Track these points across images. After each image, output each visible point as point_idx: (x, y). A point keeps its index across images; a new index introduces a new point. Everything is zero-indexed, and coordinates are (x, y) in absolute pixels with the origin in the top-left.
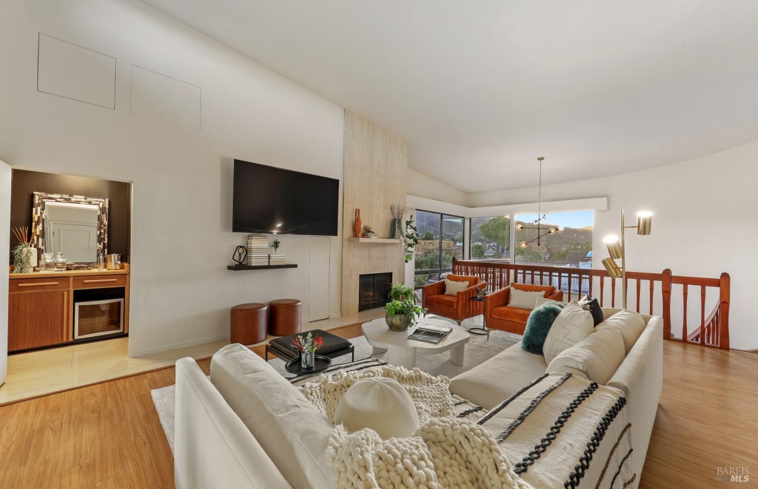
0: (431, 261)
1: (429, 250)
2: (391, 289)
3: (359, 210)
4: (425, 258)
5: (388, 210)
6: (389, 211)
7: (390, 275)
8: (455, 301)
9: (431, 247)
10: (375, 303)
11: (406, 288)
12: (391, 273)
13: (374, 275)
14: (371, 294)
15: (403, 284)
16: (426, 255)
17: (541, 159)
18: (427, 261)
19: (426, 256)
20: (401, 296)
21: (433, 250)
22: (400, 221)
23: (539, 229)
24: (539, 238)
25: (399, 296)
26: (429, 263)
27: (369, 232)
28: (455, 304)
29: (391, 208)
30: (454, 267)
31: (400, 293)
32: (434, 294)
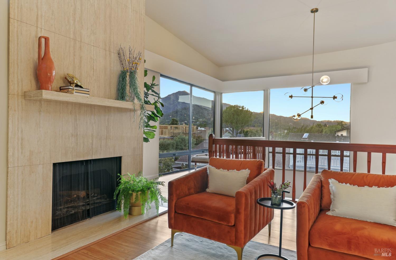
0: (177, 143)
1: (175, 133)
2: (118, 183)
3: (47, 39)
4: (172, 141)
5: (112, 54)
6: (114, 56)
7: (118, 160)
8: (232, 208)
9: (176, 131)
10: (88, 210)
11: (144, 180)
12: (120, 158)
13: (87, 161)
14: (82, 194)
15: (139, 173)
16: (172, 137)
17: (314, 11)
18: (174, 143)
19: (172, 139)
20: (134, 194)
21: (179, 134)
22: (133, 74)
23: (312, 97)
24: (312, 109)
25: (132, 194)
26: (175, 146)
27: (71, 83)
28: (233, 216)
29: (119, 54)
30: (210, 147)
31: (133, 191)
32: (190, 194)
